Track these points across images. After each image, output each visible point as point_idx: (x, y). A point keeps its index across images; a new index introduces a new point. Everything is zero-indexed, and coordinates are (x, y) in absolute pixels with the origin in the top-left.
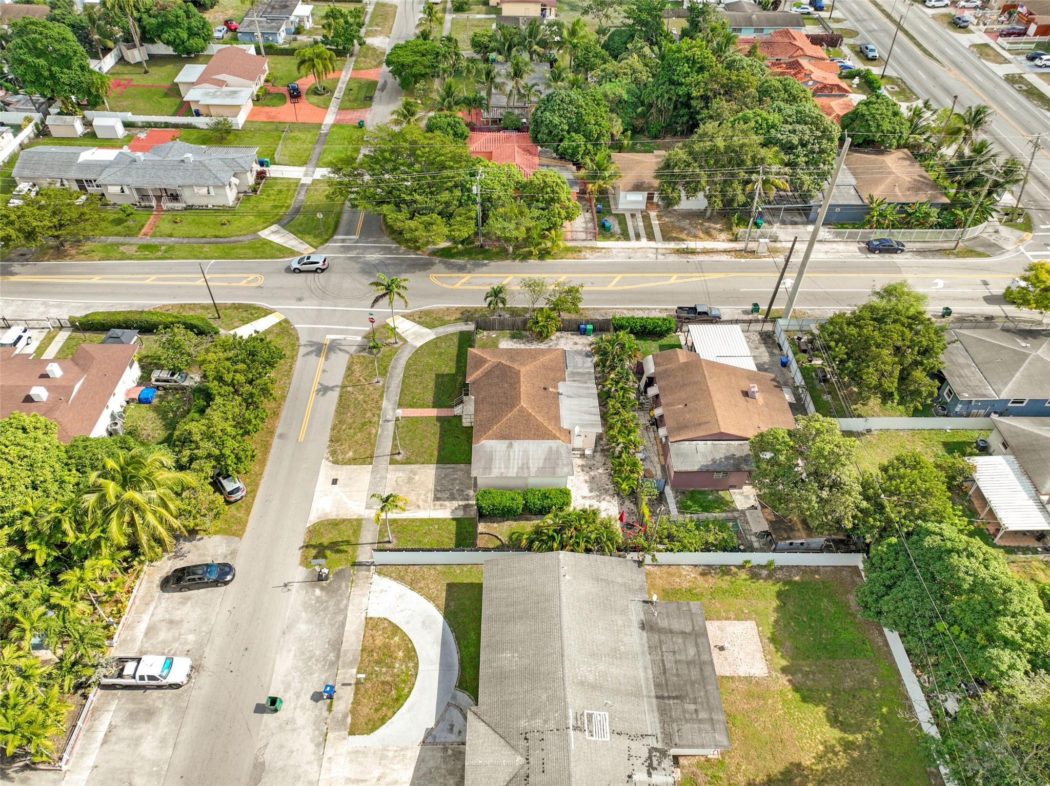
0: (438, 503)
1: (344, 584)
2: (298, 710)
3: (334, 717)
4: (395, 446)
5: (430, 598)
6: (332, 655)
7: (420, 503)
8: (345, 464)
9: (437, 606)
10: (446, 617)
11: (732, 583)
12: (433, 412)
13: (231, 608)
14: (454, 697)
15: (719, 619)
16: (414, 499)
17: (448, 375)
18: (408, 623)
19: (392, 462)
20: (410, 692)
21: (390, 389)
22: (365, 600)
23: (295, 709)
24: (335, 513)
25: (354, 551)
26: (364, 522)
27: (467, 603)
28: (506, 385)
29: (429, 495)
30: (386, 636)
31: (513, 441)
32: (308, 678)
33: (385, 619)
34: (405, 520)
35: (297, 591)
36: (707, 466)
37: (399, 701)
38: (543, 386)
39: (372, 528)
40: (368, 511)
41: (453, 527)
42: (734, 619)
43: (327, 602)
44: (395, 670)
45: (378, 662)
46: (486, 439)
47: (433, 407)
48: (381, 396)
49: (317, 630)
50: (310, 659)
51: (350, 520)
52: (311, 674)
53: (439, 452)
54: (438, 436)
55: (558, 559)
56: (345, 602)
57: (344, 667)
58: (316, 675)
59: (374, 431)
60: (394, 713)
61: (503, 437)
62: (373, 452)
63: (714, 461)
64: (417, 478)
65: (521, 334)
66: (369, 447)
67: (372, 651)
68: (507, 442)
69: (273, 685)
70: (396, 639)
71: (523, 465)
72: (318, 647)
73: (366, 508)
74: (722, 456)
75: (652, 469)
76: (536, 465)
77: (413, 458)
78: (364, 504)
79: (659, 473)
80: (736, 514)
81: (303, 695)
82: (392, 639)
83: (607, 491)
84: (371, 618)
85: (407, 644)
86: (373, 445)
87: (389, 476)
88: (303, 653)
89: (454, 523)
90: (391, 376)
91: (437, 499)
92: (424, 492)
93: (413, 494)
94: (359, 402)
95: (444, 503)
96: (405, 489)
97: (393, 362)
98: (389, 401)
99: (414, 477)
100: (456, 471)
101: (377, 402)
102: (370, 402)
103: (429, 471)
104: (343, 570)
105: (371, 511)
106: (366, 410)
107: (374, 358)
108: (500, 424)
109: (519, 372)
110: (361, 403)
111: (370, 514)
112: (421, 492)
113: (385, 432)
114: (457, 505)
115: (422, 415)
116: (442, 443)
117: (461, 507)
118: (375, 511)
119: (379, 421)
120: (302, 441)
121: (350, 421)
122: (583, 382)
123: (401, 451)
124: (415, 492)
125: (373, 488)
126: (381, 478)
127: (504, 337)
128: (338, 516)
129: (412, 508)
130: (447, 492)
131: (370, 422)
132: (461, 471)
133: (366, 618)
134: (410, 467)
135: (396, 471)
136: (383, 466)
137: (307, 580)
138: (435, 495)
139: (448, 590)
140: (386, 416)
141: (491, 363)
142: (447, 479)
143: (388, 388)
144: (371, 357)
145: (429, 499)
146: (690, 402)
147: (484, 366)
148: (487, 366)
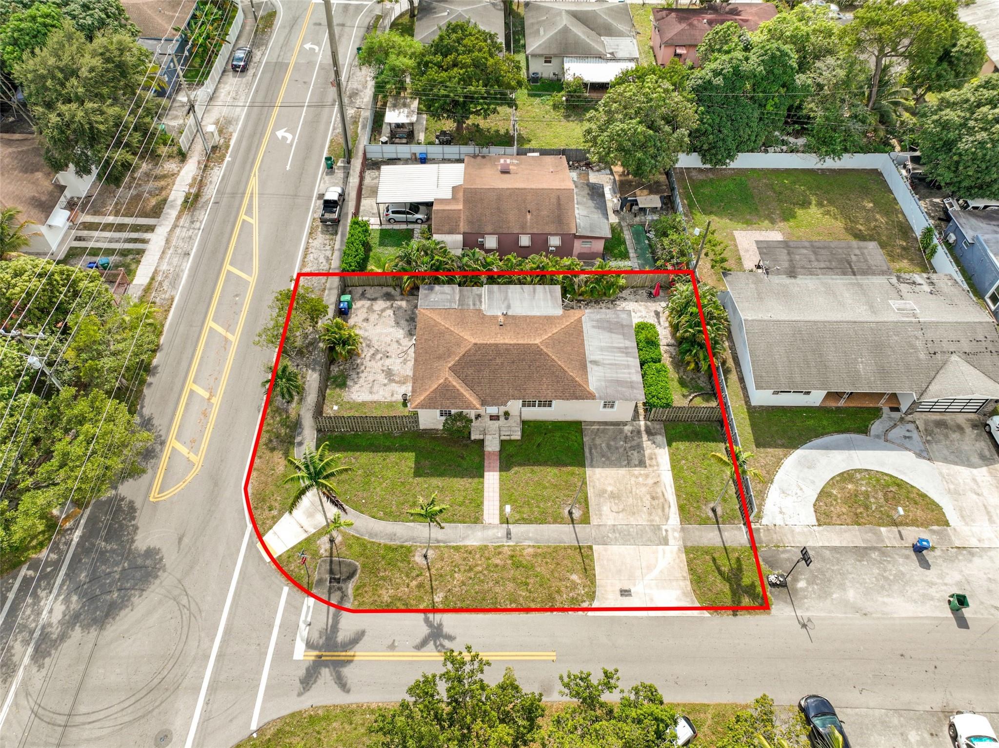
0: (648, 462)
2: (946, 581)
3: (938, 543)
4: (557, 520)
5: (778, 463)
6: (873, 556)
7: (650, 481)
8: (593, 582)
9: (786, 456)
10: (796, 447)
12: (492, 479)
14: (878, 437)
15: (737, 251)
16: (644, 490)
17: (417, 463)
18: (813, 482)
19: (586, 519)
20: (887, 475)
21: (442, 537)
22: (797, 529)
23: (946, 584)
24: (682, 583)
25: (734, 550)
26: (689, 544)
27: (774, 428)
28: (498, 361)
29: (636, 473)
30: (835, 503)
31: (588, 360)
32: (908, 576)
33: (814, 505)
34: (678, 496)
35: (807, 609)
37: (900, 484)
38: (498, 327)
39: (697, 533)
40: (671, 541)
41: (682, 446)
42: (735, 242)
43: (811, 571)
44: (869, 489)
45: (867, 508)
46: (588, 385)
47: (482, 476)
48: (457, 549)
49: (850, 576)
50: (886, 579)
51: (690, 562)
52: (903, 574)
53: (565, 465)
54: (536, 468)
55: (752, 320)
57: (883, 541)
58: (902, 569)
59: (531, 550)
60: (912, 486)
61: (583, 367)
62: (570, 547)
64: (609, 489)
65: (336, 378)
66: (561, 553)
67: (856, 514)
68: (589, 365)
69: (930, 614)
70: (835, 492)
71: (623, 352)
72: (869, 573)
73: (667, 543)
76: (622, 341)
77: (577, 495)
78: (661, 547)
80: (624, 224)
81: (928, 579)
82: (836, 496)
84: (818, 520)
85: (837, 482)
86: (556, 549)
87: (610, 522)
88: (883, 587)
89: (674, 444)
90: (413, 539)
91: (642, 463)
92: (633, 479)
93: (638, 491)
94: (471, 578)
95: (647, 455)
96: (630, 501)
97: (378, 541)
98: (468, 536)
99: (609, 492)
100: (595, 445)
101: (470, 553)
102: (470, 563)
103: (598, 476)
104: (764, 560)
105: (670, 538)
106: (488, 566)
107: (362, 572)
108: (566, 369)
109: (476, 344)
110: (472, 574)
111: (675, 538)
112: (633, 482)
113: (531, 535)
114: (649, 443)
115: (498, 490)
116: (549, 463)
117: (651, 438)
118: (670, 533)
119: (508, 546)
120: (554, 654)
121: (510, 586)
122: (480, 296)
123: (566, 511)
124: (634, 490)
125: (632, 541)
126: (614, 531)
127: (340, 396)
128: (685, 578)
129: (659, 490)
130: (629, 454)
131: (513, 556)
132: (593, 439)
133: (819, 525)
134: (593, 498)
135: (601, 515)
136: (593, 531)
137: (789, 600)
138: (636, 466)
139: (764, 446)
140: (499, 538)
141: (450, 379)
142: (609, 455)
143: (438, 542)
144: (360, 577)
145: (642, 472)
146: (526, 208)
147: (454, 386)
148: (456, 383)
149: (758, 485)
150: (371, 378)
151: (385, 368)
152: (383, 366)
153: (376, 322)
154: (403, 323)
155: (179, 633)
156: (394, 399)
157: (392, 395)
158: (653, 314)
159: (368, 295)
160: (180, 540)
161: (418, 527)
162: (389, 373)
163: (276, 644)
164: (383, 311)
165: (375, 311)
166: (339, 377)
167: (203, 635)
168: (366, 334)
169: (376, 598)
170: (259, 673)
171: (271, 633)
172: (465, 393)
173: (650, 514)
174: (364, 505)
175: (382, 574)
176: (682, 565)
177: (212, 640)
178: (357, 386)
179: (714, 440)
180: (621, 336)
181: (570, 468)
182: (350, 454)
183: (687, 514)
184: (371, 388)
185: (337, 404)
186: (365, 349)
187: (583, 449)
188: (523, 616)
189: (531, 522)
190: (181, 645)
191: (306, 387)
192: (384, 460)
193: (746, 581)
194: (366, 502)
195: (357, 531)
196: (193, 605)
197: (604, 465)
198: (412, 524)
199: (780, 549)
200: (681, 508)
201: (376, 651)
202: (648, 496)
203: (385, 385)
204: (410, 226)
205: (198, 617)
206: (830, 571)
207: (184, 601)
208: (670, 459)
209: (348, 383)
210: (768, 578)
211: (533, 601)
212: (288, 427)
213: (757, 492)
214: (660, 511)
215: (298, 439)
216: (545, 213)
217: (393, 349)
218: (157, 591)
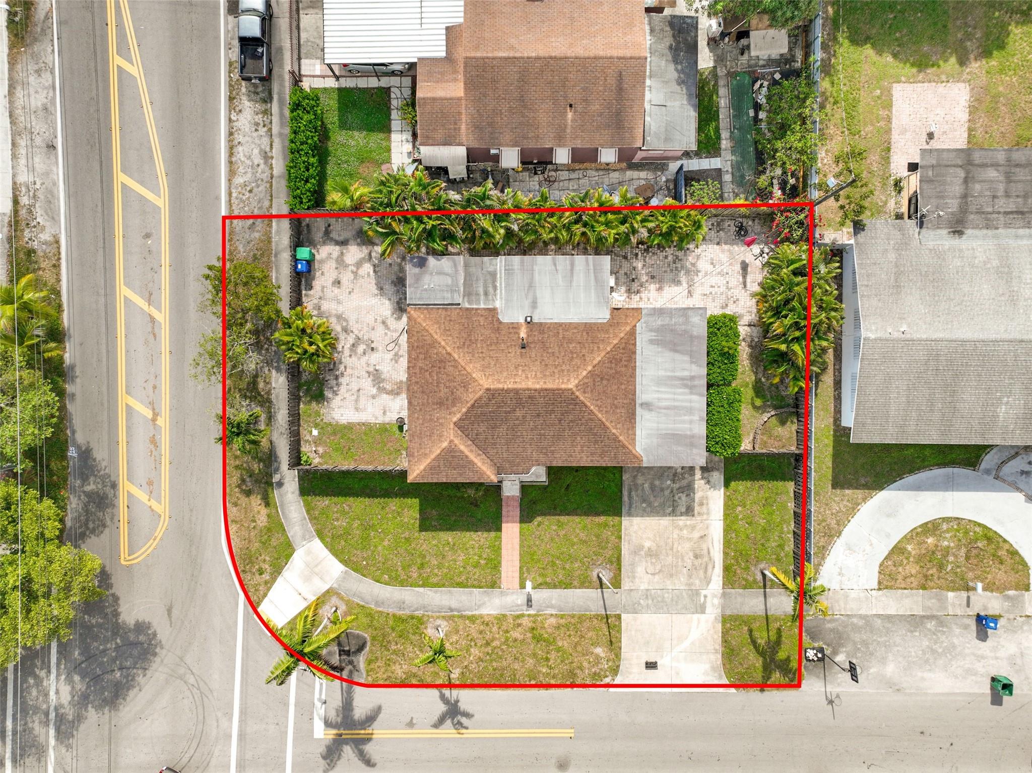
0: (697, 509)
1: (829, 626)
2: (998, 655)
3: (1008, 611)
4: (585, 583)
5: (853, 510)
6: (929, 626)
7: (696, 535)
8: (618, 656)
9: (865, 500)
10: (879, 485)
11: (835, 103)
12: (511, 531)
13: (865, 766)
14: (988, 472)
15: (888, 131)
16: (687, 545)
17: (422, 512)
18: (888, 536)
19: (617, 583)
20: (980, 525)
21: (454, 604)
22: (853, 594)
23: (997, 658)
24: (712, 657)
25: (777, 619)
26: (728, 612)
27: (861, 460)
28: (519, 413)
29: (681, 523)
30: (905, 562)
31: (638, 402)
32: (959, 649)
33: (881, 565)
34: (726, 554)
35: (839, 685)
36: (690, 96)
37: (991, 537)
38: (519, 351)
39: (739, 599)
40: (709, 609)
41: (740, 486)
42: (890, 111)
43: (855, 643)
44: (952, 545)
45: (941, 567)
46: (634, 445)
47: (499, 529)
48: (472, 619)
49: (896, 649)
50: (933, 651)
51: (725, 633)
52: (954, 647)
53: (598, 514)
54: (563, 519)
55: (875, 339)
56: (855, 620)
57: (946, 608)
58: (956, 641)
59: (553, 621)
60: (1005, 541)
61: (631, 417)
62: (597, 616)
63: (680, 82)
65: (309, 383)
66: (587, 624)
67: (926, 576)
68: (639, 410)
69: (967, 690)
70: (909, 548)
71: (686, 386)
72: (917, 644)
73: (703, 612)
74: (672, 67)
75: (636, 184)
76: (687, 366)
77: (609, 553)
78: (696, 616)
79: (643, 174)
80: (721, 72)
81: (980, 652)
82: (910, 553)
83: (677, 259)
84: (880, 583)
85: (917, 534)
86: (581, 618)
87: (643, 587)
88: (927, 661)
89: (733, 484)
90: (424, 608)
91: (689, 511)
92: (676, 532)
93: (680, 548)
94: (488, 654)
95: (697, 500)
96: (670, 559)
97: (385, 610)
98: (484, 603)
99: (646, 549)
100: (636, 485)
101: (487, 624)
102: (487, 637)
103: (636, 527)
104: (806, 631)
105: (708, 605)
106: (507, 640)
107: (372, 644)
108: (607, 424)
109: (488, 390)
110: (489, 649)
111: (713, 605)
112: (675, 536)
113: (553, 602)
114: (703, 482)
115: (518, 547)
116: (579, 511)
117: (706, 475)
118: (709, 599)
119: (529, 616)
120: (573, 731)
121: (530, 662)
122: (493, 275)
123: (595, 574)
124: (675, 546)
125: (665, 609)
126: (647, 598)
127: (318, 414)
128: (716, 651)
129: (704, 547)
130: (676, 498)
131: (533, 629)
132: (635, 477)
133: (879, 589)
134: (627, 556)
135: (634, 577)
136: (623, 597)
137: (822, 675)
138: (682, 514)
139: (842, 487)
140: (518, 606)
141: (457, 441)
142: (652, 499)
143: (452, 610)
144: (371, 651)
145: (688, 523)
146: (565, 97)
147: (462, 452)
148: (464, 447)
149: (822, 540)
150: (354, 386)
151: (371, 369)
152: (368, 365)
153: (351, 286)
154: (389, 288)
155: (195, 712)
156: (387, 420)
157: (384, 413)
158: (738, 267)
159: (334, 235)
160: (169, 611)
161: (429, 593)
162: (376, 377)
163: (295, 723)
164: (359, 264)
165: (347, 266)
166: (313, 382)
167: (219, 714)
168: (341, 309)
169: (390, 674)
170: (284, 751)
171: (288, 712)
172: (476, 461)
173: (690, 576)
174: (366, 567)
175: (394, 647)
176: (716, 637)
177: (230, 719)
178: (338, 398)
179: (784, 479)
180: (686, 358)
181: (603, 519)
182: (341, 499)
183: (730, 577)
184: (357, 401)
185: (316, 426)
186: (342, 336)
187: (621, 491)
188: (543, 692)
189: (555, 587)
190: (200, 727)
191: (273, 397)
192: (383, 508)
193: (782, 655)
194: (367, 564)
195: (363, 599)
196: (202, 684)
197: (644, 513)
198: (421, 590)
199: (828, 618)
200: (727, 569)
201: (396, 729)
202: (691, 554)
203: (374, 397)
204: (385, 82)
205: (210, 697)
206: (875, 643)
207: (192, 680)
208: (725, 505)
209: (326, 393)
210: (806, 652)
211: (554, 677)
212: (260, 460)
213: (819, 548)
214: (701, 573)
215: (276, 478)
216: (596, 107)
217: (379, 336)
218: (160, 669)
